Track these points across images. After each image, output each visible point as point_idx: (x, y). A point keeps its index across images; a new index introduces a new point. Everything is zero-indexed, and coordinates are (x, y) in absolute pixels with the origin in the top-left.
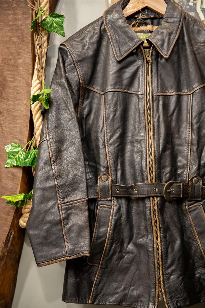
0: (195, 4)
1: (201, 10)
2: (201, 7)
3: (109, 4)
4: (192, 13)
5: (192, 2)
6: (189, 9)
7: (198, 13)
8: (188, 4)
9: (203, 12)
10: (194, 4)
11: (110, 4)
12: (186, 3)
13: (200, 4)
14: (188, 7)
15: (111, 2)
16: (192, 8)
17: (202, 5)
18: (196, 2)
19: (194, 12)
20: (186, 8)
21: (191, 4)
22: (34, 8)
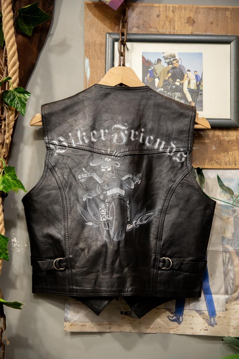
0: (182, 84)
1: (188, 91)
2: (188, 87)
3: (87, 79)
4: (179, 93)
5: (178, 82)
6: (175, 88)
7: (185, 93)
8: (174, 83)
9: (190, 93)
10: (180, 84)
11: (89, 79)
12: (172, 83)
13: (188, 84)
14: (174, 87)
15: (90, 77)
16: (179, 88)
17: (189, 85)
18: (183, 81)
19: (180, 92)
20: (171, 87)
21: (177, 84)
22: (2, 78)
